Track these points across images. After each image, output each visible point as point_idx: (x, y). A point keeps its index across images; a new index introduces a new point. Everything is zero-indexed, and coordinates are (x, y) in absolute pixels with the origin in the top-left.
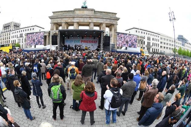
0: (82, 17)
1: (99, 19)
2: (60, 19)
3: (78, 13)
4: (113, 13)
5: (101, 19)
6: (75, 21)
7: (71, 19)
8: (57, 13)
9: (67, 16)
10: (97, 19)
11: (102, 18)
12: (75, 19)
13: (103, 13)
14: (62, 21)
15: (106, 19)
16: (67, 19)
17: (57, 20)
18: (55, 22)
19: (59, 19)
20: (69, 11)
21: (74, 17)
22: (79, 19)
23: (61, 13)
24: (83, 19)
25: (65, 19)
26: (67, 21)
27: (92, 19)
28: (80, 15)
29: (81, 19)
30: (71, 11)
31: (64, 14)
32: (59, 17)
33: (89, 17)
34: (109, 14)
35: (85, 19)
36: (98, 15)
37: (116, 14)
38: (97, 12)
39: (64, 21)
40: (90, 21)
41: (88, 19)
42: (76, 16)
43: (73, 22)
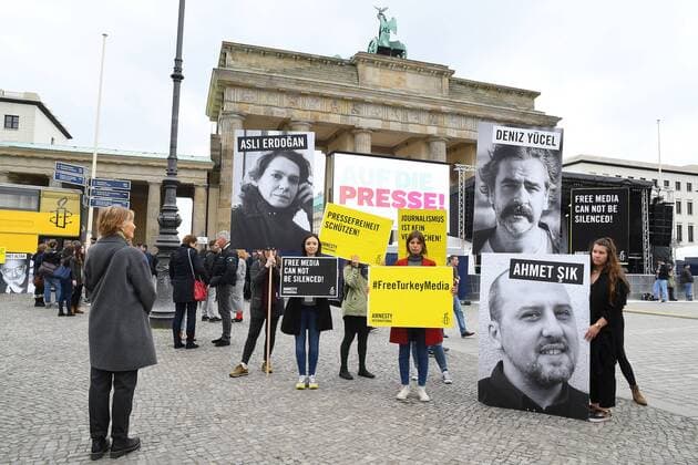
0: (395, 107)
1: (470, 124)
2: (286, 101)
3: (376, 80)
4: (521, 93)
6: (364, 123)
7: (346, 109)
8: (254, 60)
9: (327, 86)
10: (463, 122)
12: (367, 111)
13: (481, 91)
14: (297, 115)
16: (319, 105)
17: (264, 98)
18: (249, 110)
19: (274, 100)
20: (323, 61)
21: (357, 102)
22: (382, 113)
23: (280, 63)
24: (400, 115)
25: (308, 103)
26: (322, 118)
27: (440, 119)
28: (393, 96)
29: (391, 115)
30: (335, 62)
31: (299, 70)
32: (283, 86)
33: (431, 111)
34: (511, 99)
35: (411, 118)
36: (467, 99)
37: (534, 95)
38: (462, 83)
39: (308, 117)
40: (432, 130)
41: (425, 118)
42: (369, 98)
43: (353, 127)
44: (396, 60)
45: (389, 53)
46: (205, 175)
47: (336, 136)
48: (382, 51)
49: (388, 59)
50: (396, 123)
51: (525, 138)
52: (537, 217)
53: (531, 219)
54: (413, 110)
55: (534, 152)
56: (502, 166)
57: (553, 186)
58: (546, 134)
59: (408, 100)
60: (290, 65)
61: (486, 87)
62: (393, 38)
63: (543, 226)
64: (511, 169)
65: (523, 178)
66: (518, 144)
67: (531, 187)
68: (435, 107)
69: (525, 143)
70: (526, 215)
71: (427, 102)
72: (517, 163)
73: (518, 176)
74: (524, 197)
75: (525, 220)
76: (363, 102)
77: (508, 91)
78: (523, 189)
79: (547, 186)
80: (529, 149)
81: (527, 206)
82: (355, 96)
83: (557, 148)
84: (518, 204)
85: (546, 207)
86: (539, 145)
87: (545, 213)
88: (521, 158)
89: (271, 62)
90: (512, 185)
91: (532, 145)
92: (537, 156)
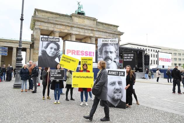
0: (82, 28)
1: (101, 33)
2: (53, 26)
3: (77, 21)
4: (114, 26)
5: (104, 34)
6: (74, 32)
7: (69, 28)
8: (44, 14)
9: (64, 22)
10: (100, 33)
11: (105, 32)
12: (74, 29)
13: (104, 25)
14: (55, 30)
15: (109, 33)
16: (62, 27)
17: (46, 25)
18: (42, 28)
19: (49, 25)
20: (63, 15)
21: (72, 27)
22: (78, 30)
23: (51, 15)
24: (83, 30)
25: (59, 27)
26: (62, 31)
27: (94, 32)
28: (81, 25)
29: (81, 30)
30: (66, 16)
31: (57, 17)
32: (52, 22)
33: (91, 30)
34: (112, 27)
35: (86, 31)
36: (101, 27)
37: (117, 27)
38: (99, 23)
39: (59, 30)
40: (92, 35)
41: (90, 32)
42: (75, 26)
43: (71, 33)
44: (82, 16)
45: (81, 14)
46: (30, 45)
47: (66, 36)
48: (79, 13)
49: (80, 16)
50: (82, 33)
51: (109, 41)
52: (113, 60)
53: (111, 60)
54: (87, 29)
55: (112, 44)
56: (104, 48)
57: (117, 52)
58: (114, 40)
59: (85, 27)
60: (54, 16)
61: (106, 24)
62: (82, 10)
63: (115, 62)
64: (106, 48)
65: (109, 51)
66: (107, 43)
67: (111, 52)
68: (92, 29)
69: (109, 42)
70: (110, 59)
71: (90, 27)
72: (107, 47)
73: (108, 50)
74: (110, 55)
75: (110, 60)
76: (73, 27)
77: (111, 25)
78: (109, 53)
79: (115, 52)
80: (110, 44)
81: (110, 57)
82: (72, 25)
83: (117, 43)
84: (108, 57)
85: (115, 57)
86: (113, 43)
87: (115, 59)
88: (108, 46)
89: (48, 15)
90: (107, 52)
91: (111, 43)
92: (112, 45)
